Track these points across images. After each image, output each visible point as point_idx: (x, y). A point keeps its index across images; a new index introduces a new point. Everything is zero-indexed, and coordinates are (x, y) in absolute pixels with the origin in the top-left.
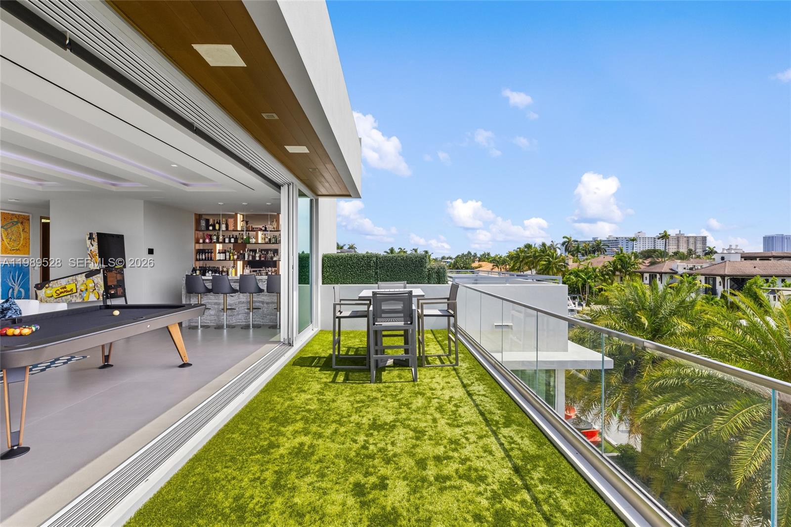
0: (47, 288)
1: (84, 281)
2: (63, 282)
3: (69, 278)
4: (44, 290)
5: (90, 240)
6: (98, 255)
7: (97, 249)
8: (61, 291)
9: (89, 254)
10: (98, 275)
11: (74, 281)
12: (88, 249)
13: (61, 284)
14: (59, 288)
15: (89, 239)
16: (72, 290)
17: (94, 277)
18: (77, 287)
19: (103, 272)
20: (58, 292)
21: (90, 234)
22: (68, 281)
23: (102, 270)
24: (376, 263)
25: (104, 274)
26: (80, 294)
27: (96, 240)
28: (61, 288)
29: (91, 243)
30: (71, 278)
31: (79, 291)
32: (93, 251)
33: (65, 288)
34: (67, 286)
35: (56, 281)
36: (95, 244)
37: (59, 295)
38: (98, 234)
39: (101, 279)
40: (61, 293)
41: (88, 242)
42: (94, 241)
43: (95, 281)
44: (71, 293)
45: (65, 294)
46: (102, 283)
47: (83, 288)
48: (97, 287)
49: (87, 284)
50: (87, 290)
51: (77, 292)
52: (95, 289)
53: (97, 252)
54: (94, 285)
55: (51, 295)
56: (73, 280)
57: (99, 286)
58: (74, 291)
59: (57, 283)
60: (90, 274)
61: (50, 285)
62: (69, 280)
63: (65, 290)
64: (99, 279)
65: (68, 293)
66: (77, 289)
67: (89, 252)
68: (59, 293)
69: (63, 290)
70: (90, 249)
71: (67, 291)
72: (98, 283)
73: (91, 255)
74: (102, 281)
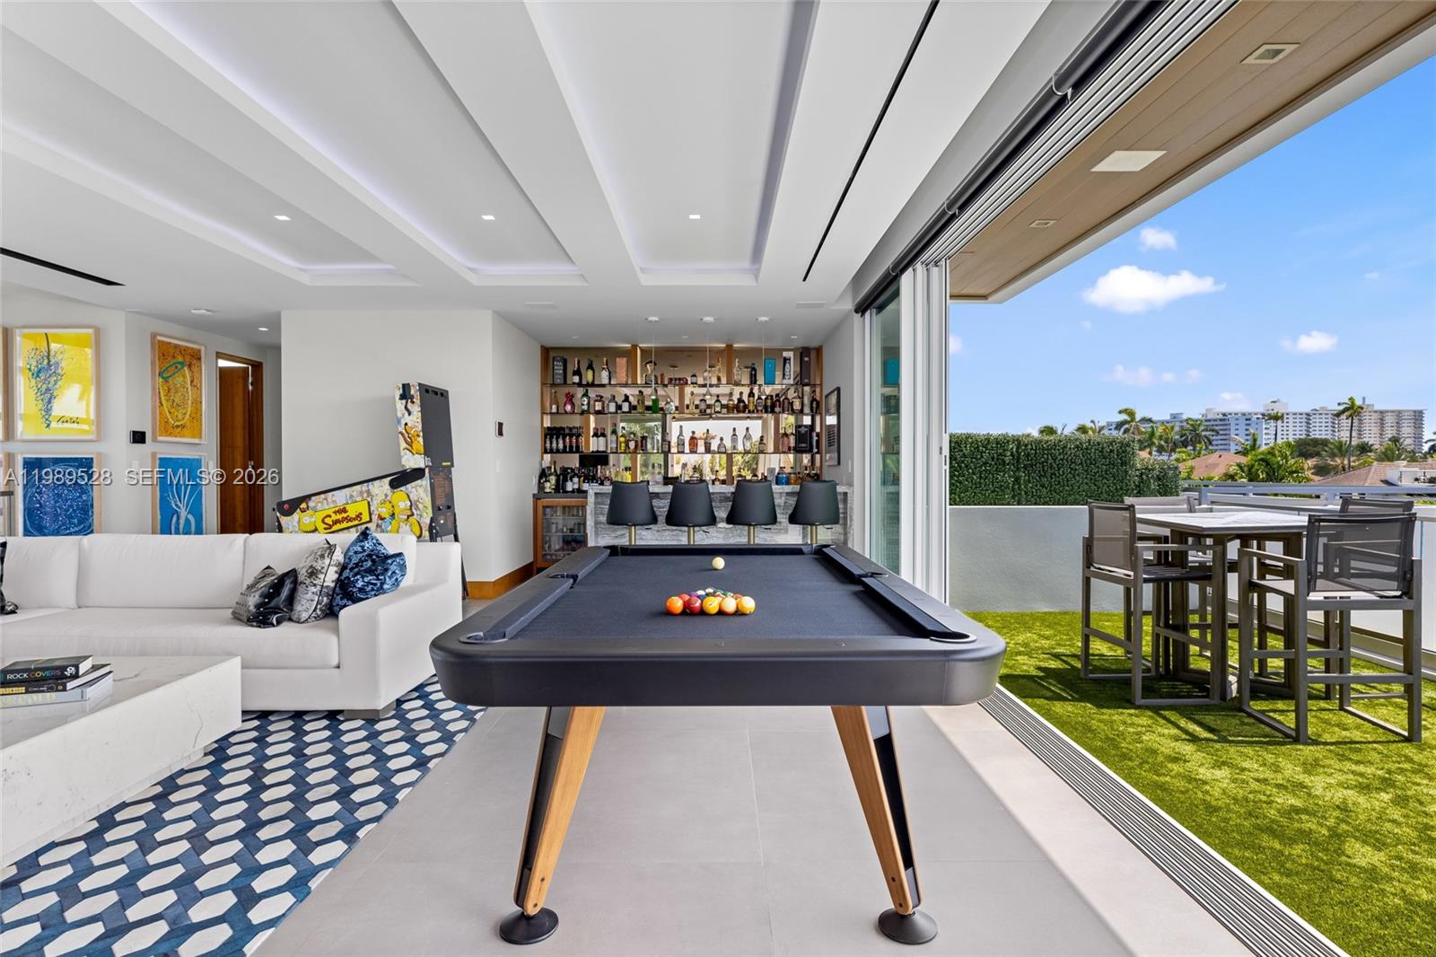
0: (303, 511)
1: (386, 496)
2: (340, 498)
3: (354, 488)
4: (296, 516)
5: (404, 401)
6: (421, 434)
7: (419, 420)
8: (335, 517)
9: (401, 433)
10: (419, 482)
11: (365, 495)
12: (399, 421)
13: (334, 502)
14: (330, 512)
15: (403, 397)
16: (359, 516)
17: (409, 486)
18: (372, 508)
19: (430, 472)
20: (329, 521)
21: (404, 385)
22: (351, 496)
23: (427, 471)
24: (1016, 458)
25: (431, 479)
26: (378, 526)
27: (417, 400)
28: (335, 512)
29: (406, 408)
30: (358, 487)
31: (375, 518)
32: (409, 425)
33: (344, 510)
34: (348, 507)
35: (323, 496)
36: (416, 409)
37: (331, 527)
38: (426, 390)
39: (425, 491)
40: (336, 522)
41: (400, 405)
42: (413, 402)
43: (411, 497)
44: (356, 522)
45: (345, 525)
46: (428, 500)
47: (385, 512)
48: (417, 508)
49: (394, 502)
50: (393, 515)
51: (370, 521)
52: (413, 515)
53: (420, 428)
54: (409, 504)
55: (313, 528)
56: (361, 493)
57: (420, 506)
58: (366, 518)
59: (326, 499)
60: (402, 479)
61: (311, 504)
62: (354, 494)
63: (345, 515)
64: (421, 490)
65: (350, 524)
66: (370, 515)
67: (401, 429)
68: (331, 523)
69: (339, 517)
70: (403, 423)
71: (348, 519)
72: (418, 501)
73: (406, 435)
74: (427, 495)
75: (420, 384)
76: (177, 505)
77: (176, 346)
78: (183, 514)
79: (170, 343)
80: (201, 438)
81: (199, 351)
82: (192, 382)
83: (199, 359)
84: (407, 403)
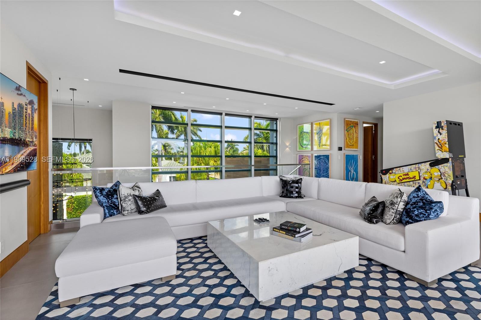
0: (390, 174)
1: (428, 170)
2: (406, 169)
3: (412, 166)
4: (388, 175)
5: (438, 129)
6: (447, 143)
7: (446, 137)
8: (403, 177)
9: (436, 143)
10: (446, 164)
11: (417, 169)
12: (434, 138)
13: (403, 171)
14: (401, 175)
15: (436, 127)
16: (414, 177)
17: (440, 166)
18: (420, 174)
19: (452, 160)
20: (401, 178)
21: (438, 122)
22: (411, 169)
23: (450, 159)
25: (452, 163)
26: (423, 182)
27: (445, 128)
28: (404, 175)
29: (439, 132)
30: (414, 166)
31: (422, 179)
32: (441, 139)
33: (408, 174)
34: (409, 173)
35: (398, 168)
36: (444, 132)
37: (402, 180)
38: (449, 123)
39: (449, 168)
40: (404, 179)
41: (436, 131)
42: (443, 129)
43: (441, 170)
44: (413, 180)
45: (408, 180)
46: (451, 173)
47: (427, 176)
48: (444, 176)
49: (432, 172)
50: (431, 178)
51: (420, 179)
52: (442, 178)
53: (447, 140)
54: (440, 174)
55: (395, 180)
56: (415, 168)
57: (446, 175)
58: (417, 178)
59: (400, 170)
60: (435, 163)
61: (394, 171)
62: (412, 168)
63: (408, 176)
64: (447, 169)
65: (410, 180)
66: (420, 177)
67: (436, 141)
68: (402, 179)
69: (405, 177)
70: (437, 138)
71: (410, 178)
72: (445, 172)
73: (439, 144)
74: (450, 170)
75: (447, 121)
76: (350, 169)
77: (351, 121)
78: (352, 171)
79: (349, 121)
80: (358, 148)
81: (358, 122)
82: (355, 131)
83: (358, 124)
84: (439, 130)
